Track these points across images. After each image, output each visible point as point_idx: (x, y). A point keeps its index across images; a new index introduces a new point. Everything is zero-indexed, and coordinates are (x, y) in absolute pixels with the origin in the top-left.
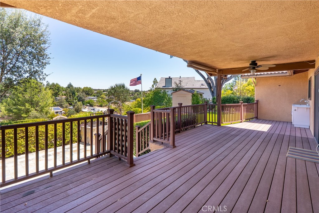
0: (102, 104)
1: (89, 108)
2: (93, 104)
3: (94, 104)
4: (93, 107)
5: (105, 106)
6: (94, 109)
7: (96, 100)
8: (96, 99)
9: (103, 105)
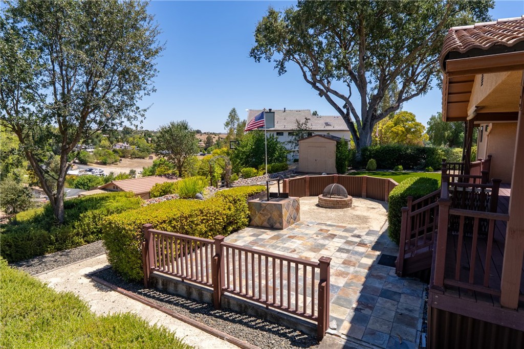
0: (106, 160)
1: (79, 168)
2: (87, 159)
3: (90, 160)
4: (89, 165)
5: (113, 163)
6: (90, 170)
7: (92, 152)
8: (93, 150)
9: (109, 161)
